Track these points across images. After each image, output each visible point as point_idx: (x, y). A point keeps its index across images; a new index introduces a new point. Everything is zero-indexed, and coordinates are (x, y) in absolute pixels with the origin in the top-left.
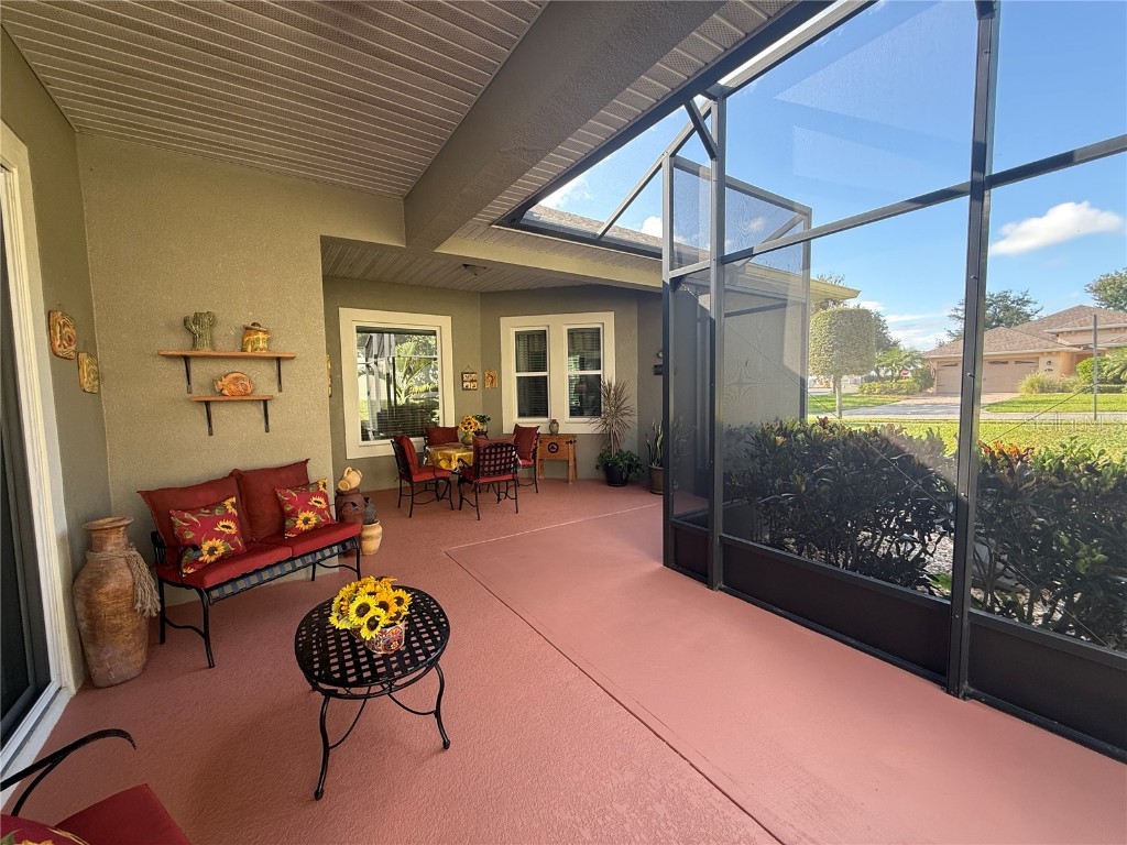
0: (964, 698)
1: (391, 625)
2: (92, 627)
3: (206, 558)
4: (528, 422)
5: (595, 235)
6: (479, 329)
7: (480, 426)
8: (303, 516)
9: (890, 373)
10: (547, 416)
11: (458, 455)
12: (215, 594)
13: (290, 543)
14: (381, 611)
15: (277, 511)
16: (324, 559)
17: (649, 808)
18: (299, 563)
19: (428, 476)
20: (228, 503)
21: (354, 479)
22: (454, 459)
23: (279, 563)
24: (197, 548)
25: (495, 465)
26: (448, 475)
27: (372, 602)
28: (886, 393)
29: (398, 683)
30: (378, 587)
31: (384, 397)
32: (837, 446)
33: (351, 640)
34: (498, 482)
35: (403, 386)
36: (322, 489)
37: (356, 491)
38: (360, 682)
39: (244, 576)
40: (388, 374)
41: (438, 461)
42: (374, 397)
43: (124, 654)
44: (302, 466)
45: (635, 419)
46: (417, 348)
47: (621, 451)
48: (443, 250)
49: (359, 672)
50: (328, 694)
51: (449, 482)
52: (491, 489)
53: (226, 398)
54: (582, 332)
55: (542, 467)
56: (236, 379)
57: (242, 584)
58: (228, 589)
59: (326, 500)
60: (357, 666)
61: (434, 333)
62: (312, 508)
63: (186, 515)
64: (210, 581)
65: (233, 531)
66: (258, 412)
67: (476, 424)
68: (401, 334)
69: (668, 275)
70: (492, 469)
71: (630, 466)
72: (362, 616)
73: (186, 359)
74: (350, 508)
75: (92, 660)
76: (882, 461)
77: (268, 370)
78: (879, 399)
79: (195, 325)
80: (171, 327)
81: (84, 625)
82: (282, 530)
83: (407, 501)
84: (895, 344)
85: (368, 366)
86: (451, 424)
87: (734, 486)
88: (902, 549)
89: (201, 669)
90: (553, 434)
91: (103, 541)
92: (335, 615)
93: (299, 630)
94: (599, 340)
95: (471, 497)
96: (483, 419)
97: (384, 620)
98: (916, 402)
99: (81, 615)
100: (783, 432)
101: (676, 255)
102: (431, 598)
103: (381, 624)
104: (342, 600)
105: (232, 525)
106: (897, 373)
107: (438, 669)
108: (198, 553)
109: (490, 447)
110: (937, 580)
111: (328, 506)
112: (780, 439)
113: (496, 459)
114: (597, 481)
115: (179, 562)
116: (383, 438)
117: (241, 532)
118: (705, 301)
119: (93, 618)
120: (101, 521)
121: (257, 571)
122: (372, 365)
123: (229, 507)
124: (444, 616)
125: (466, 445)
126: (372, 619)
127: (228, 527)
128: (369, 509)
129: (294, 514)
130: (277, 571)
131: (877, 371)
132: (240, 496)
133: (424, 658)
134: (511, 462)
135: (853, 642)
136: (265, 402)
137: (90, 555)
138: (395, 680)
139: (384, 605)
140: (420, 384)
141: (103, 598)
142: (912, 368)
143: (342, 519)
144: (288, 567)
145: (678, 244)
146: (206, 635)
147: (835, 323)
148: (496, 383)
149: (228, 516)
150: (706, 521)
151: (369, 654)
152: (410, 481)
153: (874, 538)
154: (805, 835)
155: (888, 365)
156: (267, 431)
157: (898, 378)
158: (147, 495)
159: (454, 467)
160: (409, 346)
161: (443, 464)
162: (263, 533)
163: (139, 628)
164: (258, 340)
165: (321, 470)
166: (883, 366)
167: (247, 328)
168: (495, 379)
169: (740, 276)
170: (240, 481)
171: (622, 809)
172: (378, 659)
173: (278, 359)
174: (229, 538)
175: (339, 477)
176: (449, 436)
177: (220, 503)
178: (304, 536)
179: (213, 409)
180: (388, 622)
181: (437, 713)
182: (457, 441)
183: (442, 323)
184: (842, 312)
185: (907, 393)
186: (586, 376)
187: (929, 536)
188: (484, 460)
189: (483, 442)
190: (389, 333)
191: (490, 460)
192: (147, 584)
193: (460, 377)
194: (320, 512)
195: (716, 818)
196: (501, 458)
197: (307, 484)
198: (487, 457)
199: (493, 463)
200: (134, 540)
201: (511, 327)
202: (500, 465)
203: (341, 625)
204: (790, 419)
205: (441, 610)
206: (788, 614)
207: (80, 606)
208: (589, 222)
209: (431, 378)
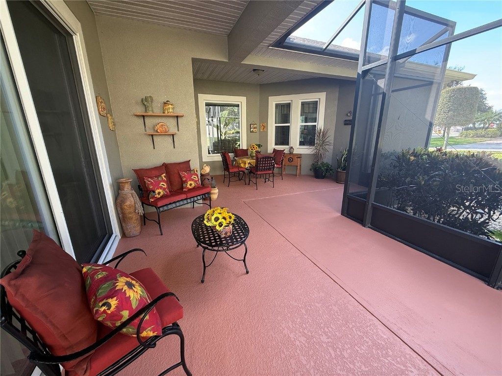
0: (497, 289)
1: (227, 226)
2: (123, 217)
3: (157, 196)
4: (280, 148)
5: (321, 49)
6: (259, 103)
7: (258, 149)
8: (189, 183)
9: (482, 125)
10: (288, 144)
11: (248, 161)
12: (161, 209)
13: (185, 193)
14: (223, 220)
15: (180, 180)
16: (198, 200)
17: (330, 307)
18: (189, 201)
19: (236, 170)
20: (163, 176)
21: (207, 169)
22: (247, 163)
23: (182, 200)
24: (154, 192)
25: (265, 166)
26: (244, 170)
27: (220, 217)
28: (477, 137)
29: (231, 247)
30: (222, 211)
31: (216, 136)
32: (447, 162)
33: (212, 230)
34: (266, 174)
35: (223, 131)
36: (196, 172)
37: (208, 174)
38: (216, 245)
39: (170, 204)
40: (217, 125)
41: (240, 164)
42: (211, 136)
43: (134, 227)
44: (187, 163)
45: (332, 147)
46: (229, 113)
47: (323, 162)
48: (246, 62)
49: (216, 242)
50: (205, 248)
51: (244, 173)
52: (262, 177)
53: (159, 134)
54: (308, 103)
55: (284, 169)
56: (162, 125)
57: (170, 207)
58: (165, 208)
59: (198, 177)
60: (215, 239)
61: (238, 106)
62: (193, 180)
63: (149, 179)
64: (160, 204)
65: (165, 187)
66: (170, 139)
67: (256, 148)
68: (223, 106)
69: (361, 69)
70: (263, 168)
71: (327, 169)
72: (216, 221)
73: (143, 116)
74: (206, 181)
75: (124, 228)
76: (475, 171)
77: (173, 122)
78: (471, 140)
79: (146, 102)
80: (137, 103)
81: (121, 216)
82: (182, 188)
83: (227, 180)
84: (490, 108)
85: (209, 122)
86: (245, 148)
87: (383, 180)
88: (474, 217)
89: (158, 235)
90: (291, 153)
91: (124, 187)
92: (206, 220)
93: (192, 225)
94: (317, 108)
95: (254, 180)
96: (259, 146)
97: (225, 223)
98: (495, 142)
99: (120, 212)
100: (414, 154)
101: (367, 58)
102: (241, 218)
103: (224, 225)
104: (208, 215)
105: (165, 184)
106: (487, 125)
107: (245, 244)
108: (154, 194)
109: (263, 158)
110: (494, 234)
111: (199, 180)
112: (412, 158)
113: (265, 164)
114: (310, 176)
115: (148, 197)
116: (216, 153)
117: (168, 187)
118: (382, 83)
119: (123, 213)
120: (122, 180)
121: (174, 202)
122: (211, 121)
123: (164, 177)
124: (247, 225)
125: (252, 157)
126: (220, 223)
127: (164, 185)
128: (213, 182)
129: (186, 182)
130: (181, 203)
131: (474, 124)
132: (167, 174)
133: (240, 240)
134: (272, 165)
135: (437, 257)
136: (173, 135)
137: (120, 191)
138: (230, 246)
139: (224, 218)
140: (230, 130)
141: (125, 207)
142: (498, 122)
143: (203, 185)
144: (185, 202)
145: (369, 53)
146: (159, 224)
147: (453, 96)
148: (265, 129)
149: (163, 181)
150: (366, 196)
151: (219, 236)
152: (228, 171)
153: (458, 210)
154: (401, 329)
155: (483, 120)
156: (174, 148)
157: (487, 128)
158: (136, 171)
159: (247, 167)
160: (225, 113)
161: (242, 165)
162: (175, 188)
163: (138, 219)
164: (169, 108)
165: (195, 165)
166: (478, 121)
167: (165, 103)
168: (265, 127)
169: (401, 69)
170: (166, 167)
171: (319, 305)
172: (223, 238)
173: (177, 117)
174: (164, 189)
175: (202, 168)
176: (244, 153)
177: (160, 176)
178: (190, 190)
179: (155, 138)
180: (226, 225)
181: (244, 261)
182: (248, 155)
183: (241, 100)
184: (459, 89)
185: (491, 137)
186: (307, 126)
187: (494, 211)
188: (260, 164)
189: (260, 156)
190: (218, 106)
191: (263, 164)
192: (139, 204)
193: (249, 126)
194: (195, 181)
195: (360, 316)
196: (267, 164)
197: (190, 170)
198: (262, 162)
199: (264, 165)
200: (133, 187)
201: (273, 101)
202: (267, 166)
203: (208, 224)
204: (419, 148)
205: (245, 223)
206: (403, 241)
207: (119, 209)
208: (318, 42)
209: (235, 127)
